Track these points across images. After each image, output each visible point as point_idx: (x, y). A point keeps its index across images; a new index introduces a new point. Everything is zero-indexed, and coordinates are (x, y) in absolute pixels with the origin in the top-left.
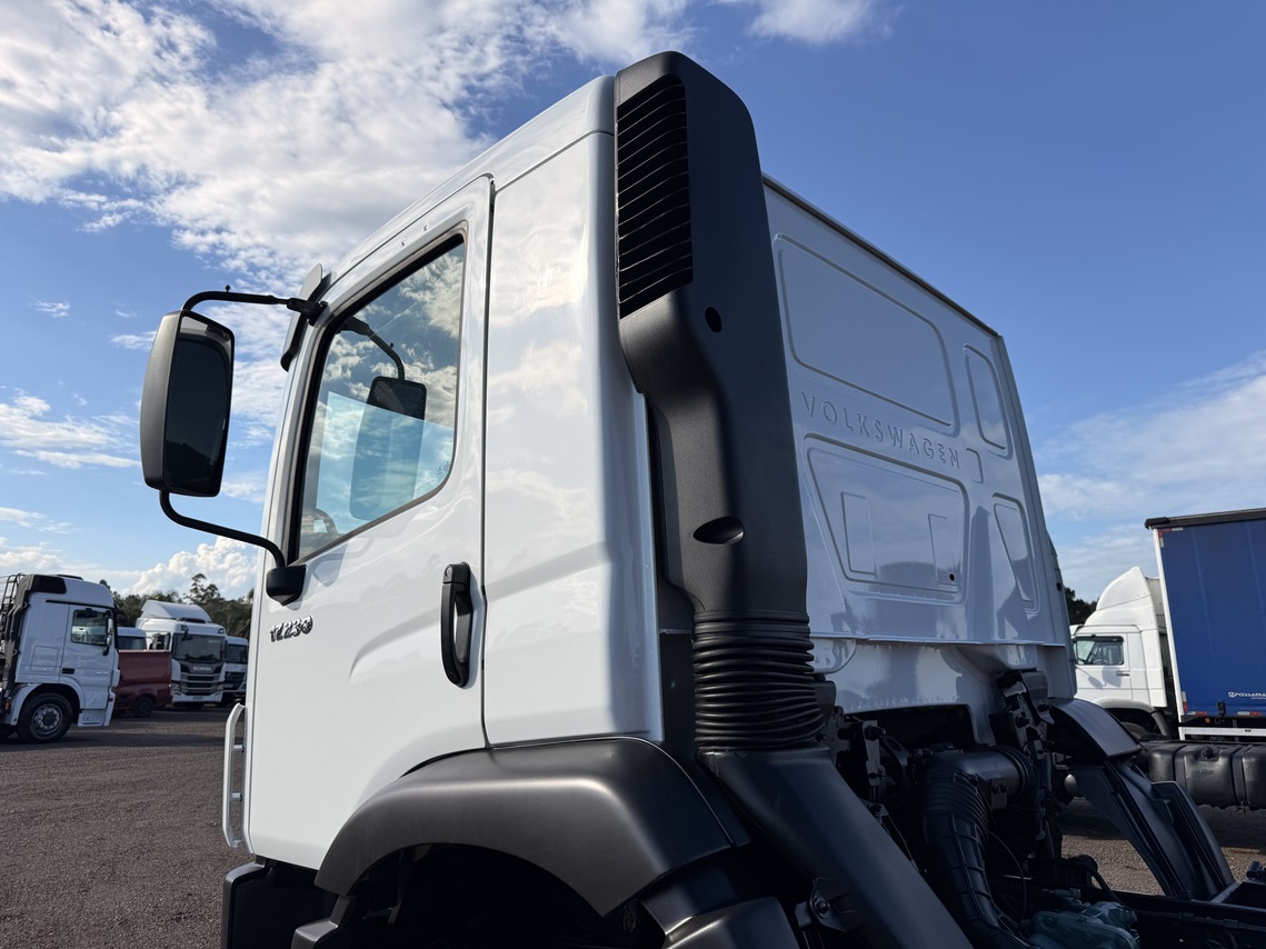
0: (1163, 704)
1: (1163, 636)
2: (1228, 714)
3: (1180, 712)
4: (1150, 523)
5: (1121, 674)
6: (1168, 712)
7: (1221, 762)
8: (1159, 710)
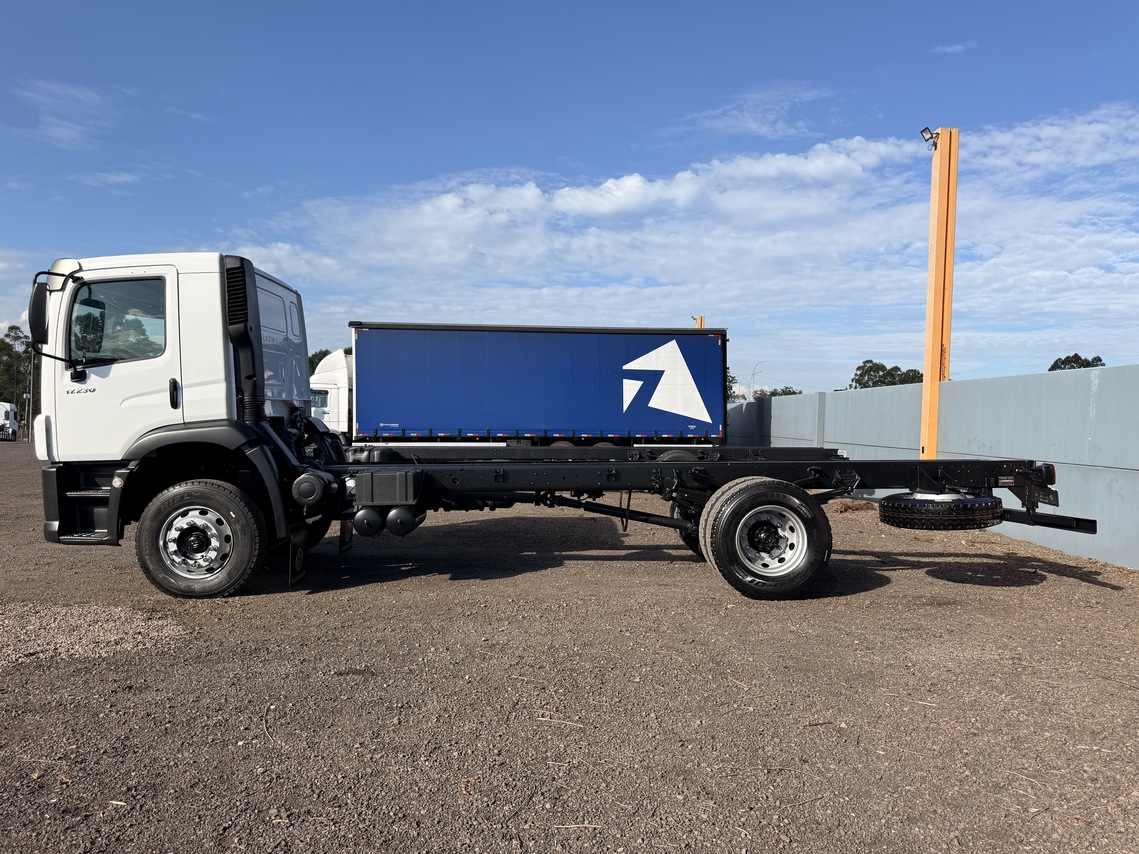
0: (346, 430)
1: (351, 390)
2: (379, 435)
3: (354, 434)
4: (352, 324)
5: (324, 413)
6: (348, 436)
7: (366, 453)
8: (343, 433)
